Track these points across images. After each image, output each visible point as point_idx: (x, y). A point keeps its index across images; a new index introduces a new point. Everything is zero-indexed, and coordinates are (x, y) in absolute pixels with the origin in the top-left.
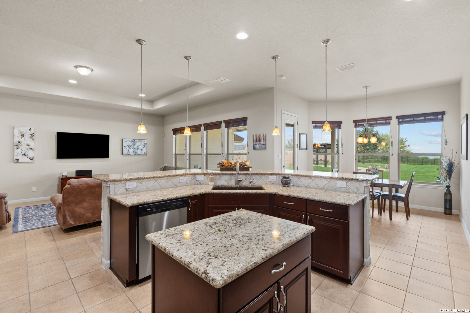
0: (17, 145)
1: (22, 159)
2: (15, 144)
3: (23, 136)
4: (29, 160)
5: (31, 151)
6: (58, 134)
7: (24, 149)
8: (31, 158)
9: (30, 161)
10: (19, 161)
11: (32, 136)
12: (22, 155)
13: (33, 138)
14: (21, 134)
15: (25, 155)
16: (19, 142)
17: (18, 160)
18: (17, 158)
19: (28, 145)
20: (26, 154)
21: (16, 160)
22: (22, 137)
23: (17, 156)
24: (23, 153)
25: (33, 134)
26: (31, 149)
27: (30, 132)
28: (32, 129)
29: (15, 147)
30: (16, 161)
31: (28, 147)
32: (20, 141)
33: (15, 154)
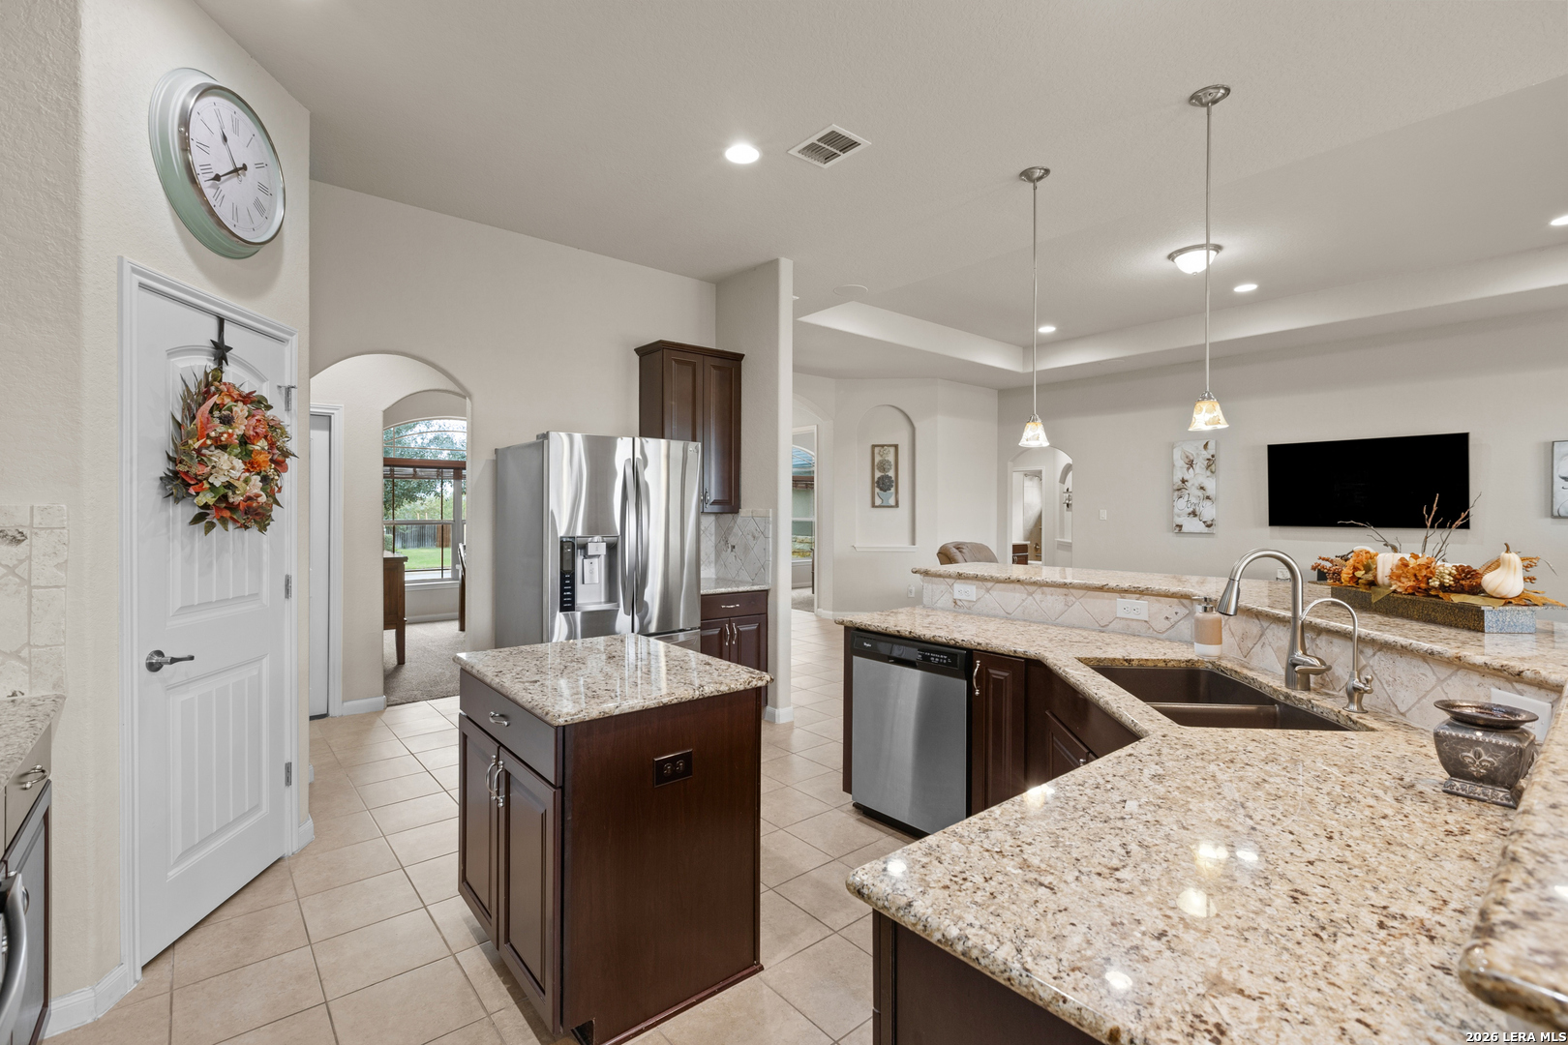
0: (1178, 490)
1: (1192, 525)
2: (1176, 487)
3: (1191, 464)
4: (1202, 528)
5: (1208, 503)
6: (1273, 450)
7: (1193, 500)
8: (1209, 523)
9: (1206, 530)
10: (1184, 529)
11: (1211, 462)
12: (1189, 514)
13: (1213, 467)
14: (1187, 461)
15: (1194, 514)
16: (1183, 481)
17: (1180, 526)
18: (1178, 521)
19: (1202, 488)
20: (1198, 513)
21: (1177, 526)
22: (1188, 469)
23: (1179, 516)
24: (1191, 509)
25: (1213, 456)
26: (1208, 498)
27: (1204, 452)
28: (1211, 445)
29: (1176, 493)
30: (1178, 529)
31: (1200, 493)
32: (1185, 478)
33: (1176, 510)
